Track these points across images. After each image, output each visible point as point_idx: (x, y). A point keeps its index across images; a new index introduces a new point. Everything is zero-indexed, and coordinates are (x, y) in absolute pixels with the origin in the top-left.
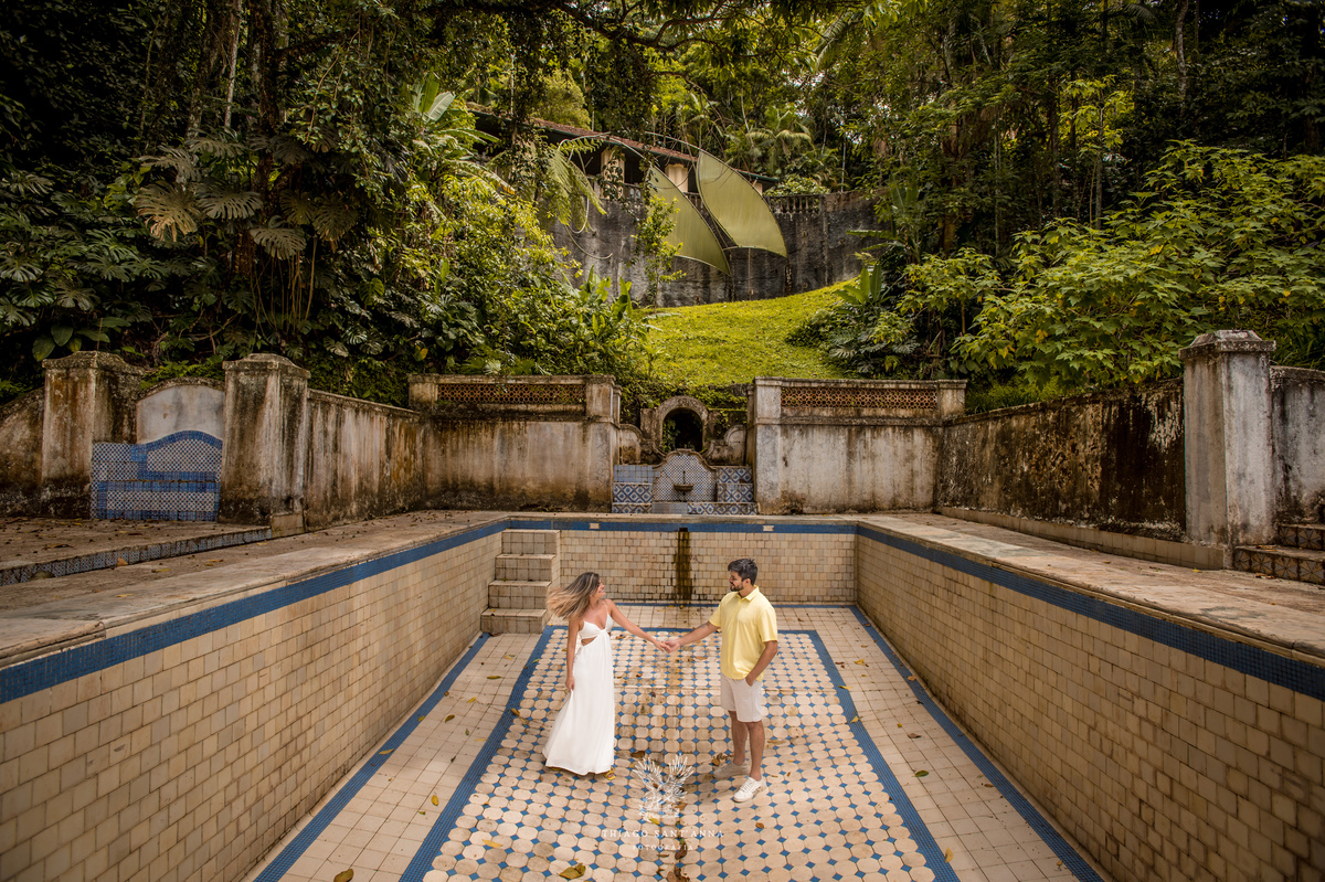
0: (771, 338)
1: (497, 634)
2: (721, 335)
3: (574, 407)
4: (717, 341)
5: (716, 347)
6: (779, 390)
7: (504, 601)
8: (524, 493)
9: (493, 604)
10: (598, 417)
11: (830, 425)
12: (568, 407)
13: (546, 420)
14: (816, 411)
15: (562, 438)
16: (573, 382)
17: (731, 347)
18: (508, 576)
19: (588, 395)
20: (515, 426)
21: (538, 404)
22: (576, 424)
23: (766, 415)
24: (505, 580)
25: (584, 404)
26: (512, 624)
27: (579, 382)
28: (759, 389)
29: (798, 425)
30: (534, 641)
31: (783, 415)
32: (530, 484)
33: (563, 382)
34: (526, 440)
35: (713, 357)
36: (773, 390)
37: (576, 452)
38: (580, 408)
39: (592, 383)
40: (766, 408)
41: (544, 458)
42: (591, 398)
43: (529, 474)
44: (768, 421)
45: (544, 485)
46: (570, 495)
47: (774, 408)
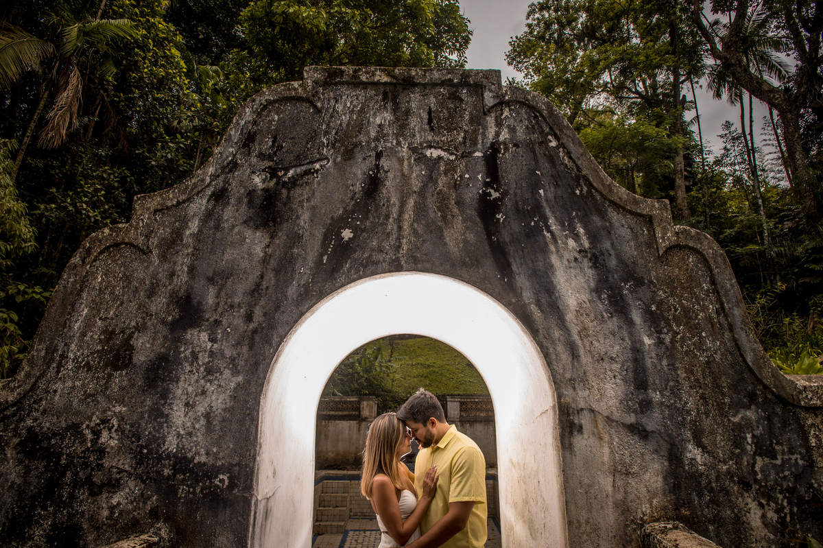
0: (459, 363)
1: (322, 534)
2: (430, 362)
3: (354, 413)
4: (429, 366)
5: (428, 370)
6: (458, 403)
7: (325, 518)
8: (327, 459)
9: (319, 519)
10: (367, 418)
11: (485, 421)
12: (351, 413)
13: (340, 420)
14: (478, 414)
15: (348, 429)
16: (354, 399)
17: (437, 370)
18: (326, 505)
19: (361, 407)
20: (323, 423)
21: (336, 411)
22: (355, 422)
23: (452, 416)
24: (324, 507)
25: (360, 412)
26: (329, 528)
27: (357, 399)
28: (448, 403)
29: (468, 421)
30: (340, 537)
31: (461, 416)
32: (330, 454)
33: (348, 400)
34: (329, 431)
35: (426, 377)
36: (455, 403)
37: (355, 437)
38: (357, 413)
39: (364, 400)
40: (452, 412)
41: (338, 440)
42: (363, 408)
43: (330, 449)
44: (453, 420)
45: (337, 455)
46: (351, 460)
47: (456, 412)
